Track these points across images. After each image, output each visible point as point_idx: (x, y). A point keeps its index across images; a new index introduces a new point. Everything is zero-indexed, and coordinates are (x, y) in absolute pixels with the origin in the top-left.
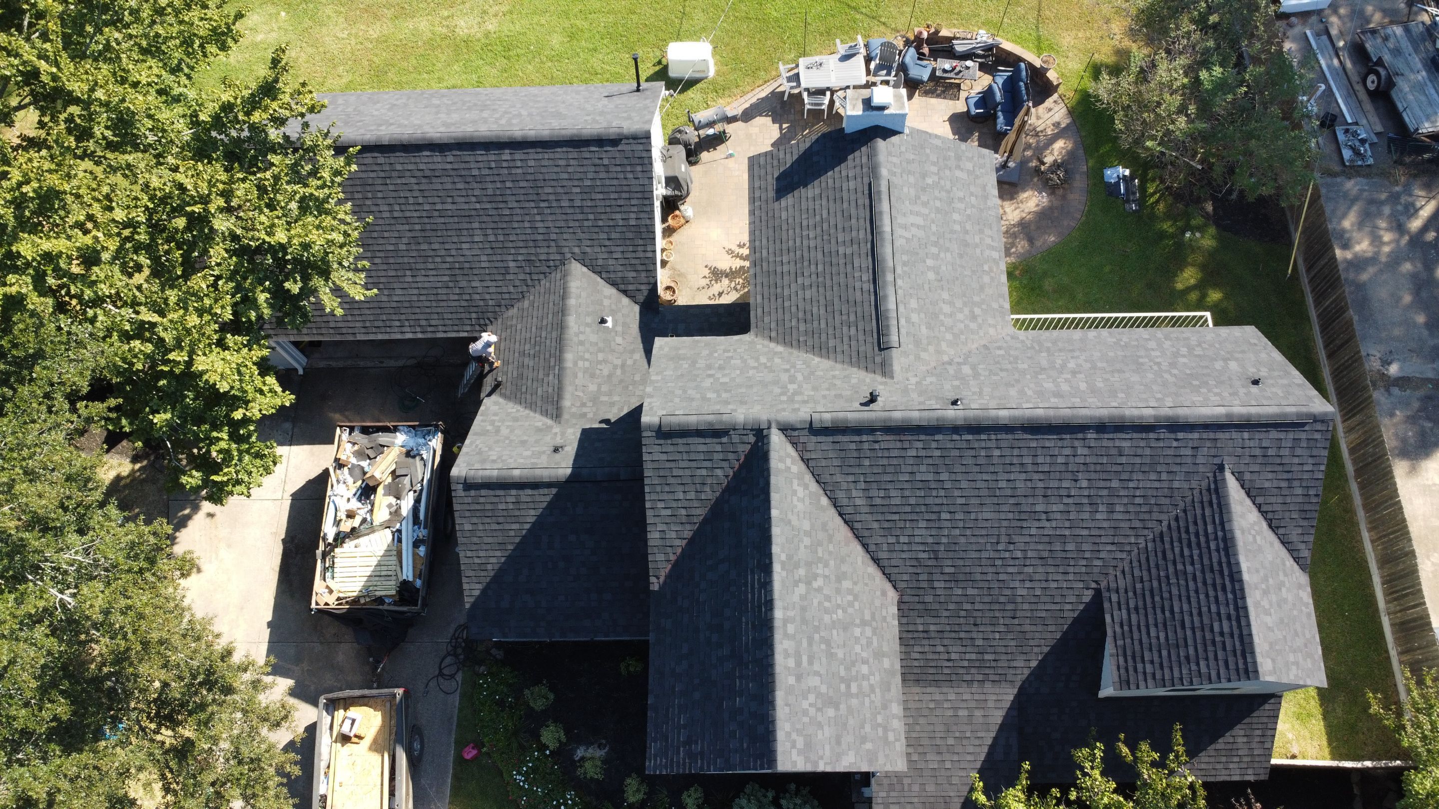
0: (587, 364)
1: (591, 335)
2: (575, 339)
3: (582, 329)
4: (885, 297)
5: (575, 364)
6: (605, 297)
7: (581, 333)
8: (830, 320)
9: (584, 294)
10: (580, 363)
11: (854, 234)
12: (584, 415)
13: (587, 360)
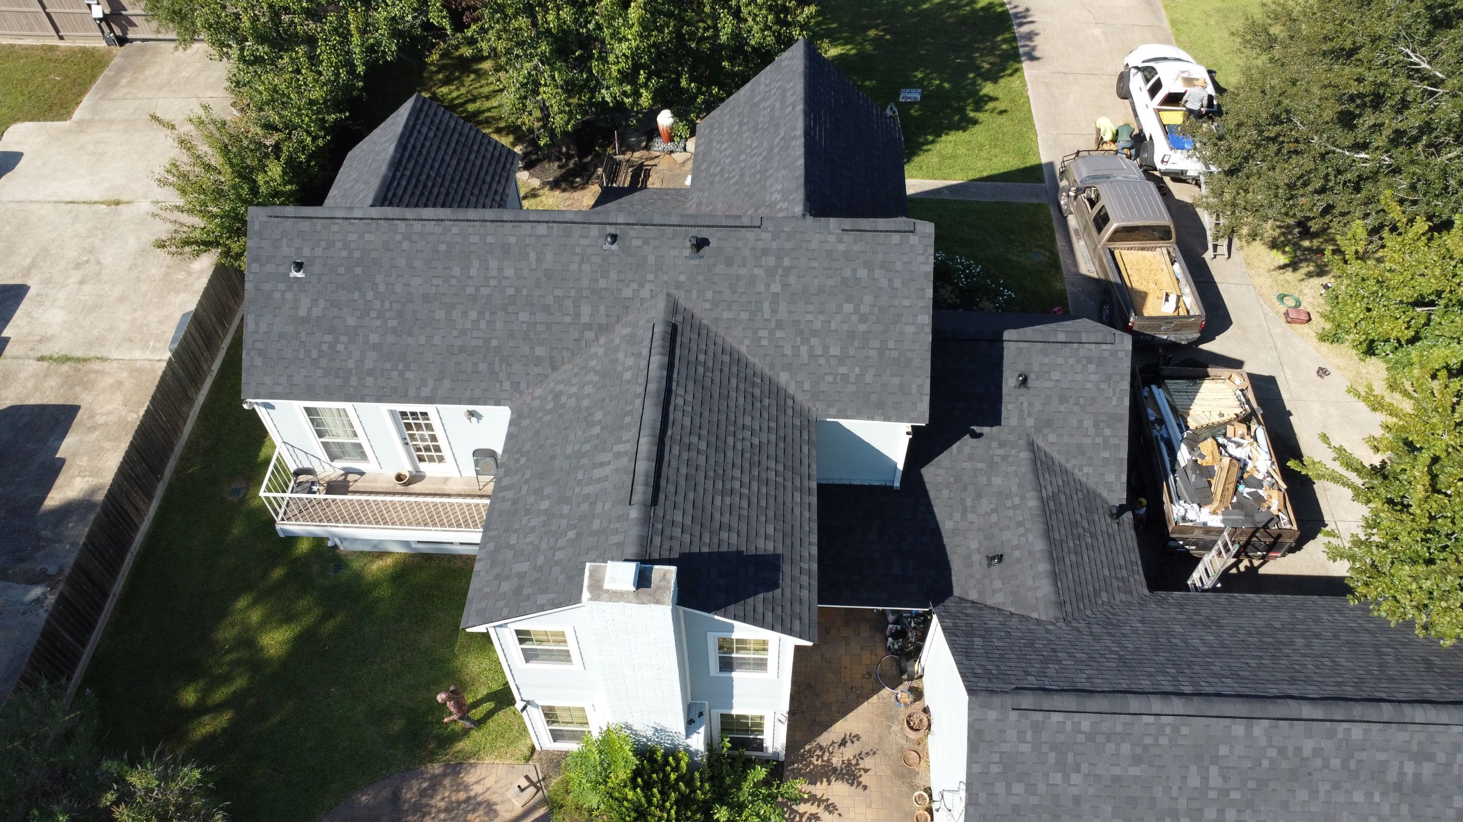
0: (1009, 503)
1: (1009, 538)
2: (1028, 525)
3: (1023, 539)
4: (661, 368)
5: (1023, 498)
6: (1001, 590)
7: (1022, 535)
8: (725, 382)
9: (1030, 582)
10: (1017, 501)
11: (685, 456)
12: (1002, 445)
13: (1009, 508)
